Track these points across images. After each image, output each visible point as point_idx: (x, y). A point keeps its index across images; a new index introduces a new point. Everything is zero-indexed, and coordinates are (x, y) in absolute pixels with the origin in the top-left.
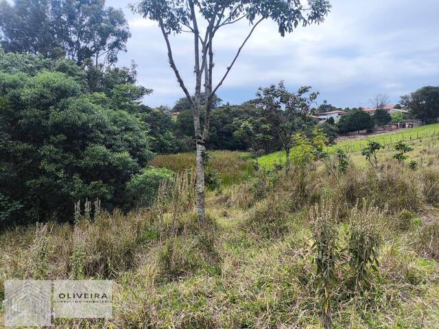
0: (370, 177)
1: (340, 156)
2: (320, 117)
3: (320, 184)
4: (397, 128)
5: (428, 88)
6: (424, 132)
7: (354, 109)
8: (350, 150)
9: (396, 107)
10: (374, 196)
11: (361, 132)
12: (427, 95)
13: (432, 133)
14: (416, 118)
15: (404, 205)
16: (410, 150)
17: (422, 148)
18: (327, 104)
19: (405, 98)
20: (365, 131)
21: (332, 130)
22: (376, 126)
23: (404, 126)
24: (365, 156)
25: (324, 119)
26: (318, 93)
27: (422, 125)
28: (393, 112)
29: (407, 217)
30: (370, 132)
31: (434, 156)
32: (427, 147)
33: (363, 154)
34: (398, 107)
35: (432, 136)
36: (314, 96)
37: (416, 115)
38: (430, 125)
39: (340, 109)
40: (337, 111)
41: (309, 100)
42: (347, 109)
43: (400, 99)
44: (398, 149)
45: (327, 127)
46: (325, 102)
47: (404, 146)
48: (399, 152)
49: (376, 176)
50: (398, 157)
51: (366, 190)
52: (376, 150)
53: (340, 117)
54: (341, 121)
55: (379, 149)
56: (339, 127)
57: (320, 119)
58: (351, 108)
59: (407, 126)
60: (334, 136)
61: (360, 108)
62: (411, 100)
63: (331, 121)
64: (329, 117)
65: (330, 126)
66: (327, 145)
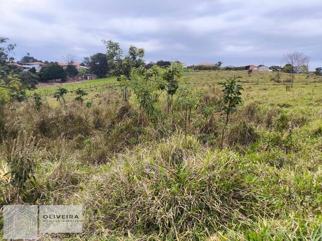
0: (57, 113)
1: (35, 98)
2: (24, 66)
3: (18, 121)
4: (82, 79)
5: (100, 55)
6: (98, 83)
7: (52, 63)
8: (49, 94)
9: (81, 65)
10: (60, 127)
11: (57, 80)
12: (99, 58)
13: (103, 84)
14: (94, 73)
15: (80, 131)
16: (86, 94)
17: (97, 93)
18: (30, 56)
19: (86, 59)
20: (60, 80)
21: (33, 77)
22: (68, 77)
23: (86, 78)
24: (56, 98)
25: (28, 68)
26: (15, 45)
27: (97, 78)
28: (79, 68)
29: (81, 139)
30: (64, 81)
31: (102, 99)
32: (99, 93)
33: (55, 97)
34: (82, 65)
35: (102, 86)
36: (11, 47)
37: (94, 71)
38: (102, 79)
39: (41, 61)
40: (39, 63)
41: (7, 50)
42: (46, 62)
43: (84, 59)
44: (78, 93)
45: (29, 75)
46: (28, 54)
47: (82, 91)
48: (78, 96)
49: (61, 113)
50: (78, 99)
51: (54, 123)
52: (64, 94)
53: (40, 67)
54: (42, 71)
55: (66, 93)
56: (40, 75)
57: (25, 68)
58: (49, 62)
59: (88, 78)
60: (35, 82)
61: (56, 63)
62: (90, 61)
63: (33, 70)
64: (31, 67)
65: (32, 74)
66: (29, 89)
